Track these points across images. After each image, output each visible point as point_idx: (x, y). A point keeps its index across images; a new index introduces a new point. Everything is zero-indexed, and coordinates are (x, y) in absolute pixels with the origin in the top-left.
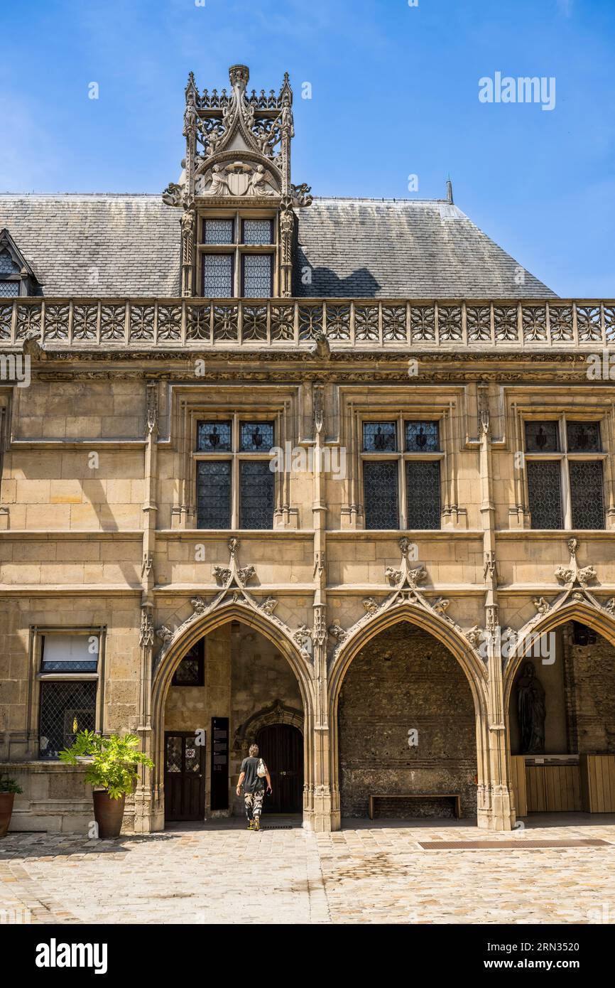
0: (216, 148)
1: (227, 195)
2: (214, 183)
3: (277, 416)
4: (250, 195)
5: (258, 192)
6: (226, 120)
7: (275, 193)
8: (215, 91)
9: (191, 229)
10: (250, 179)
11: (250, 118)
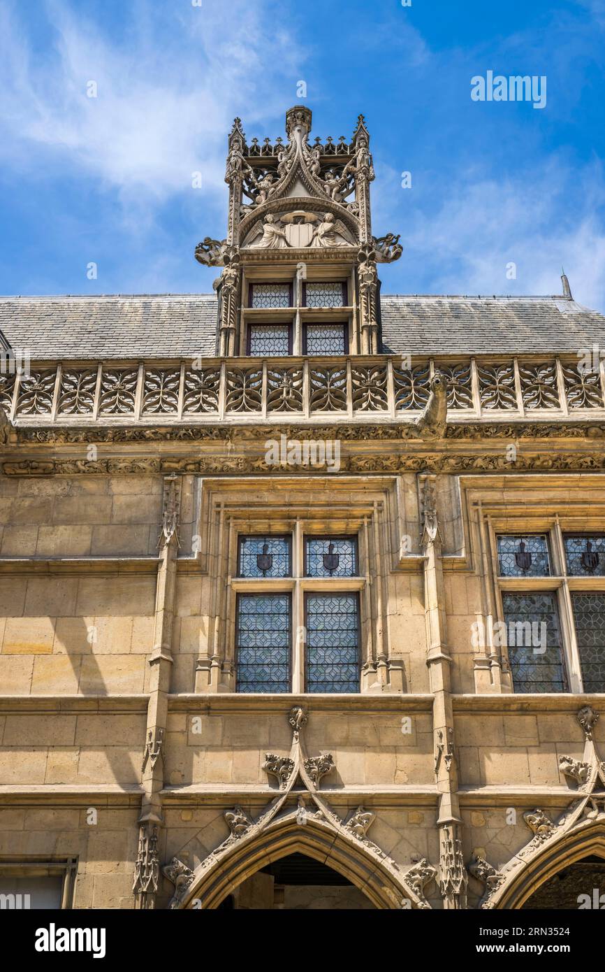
0: (269, 196)
1: (283, 245)
2: (265, 235)
3: (362, 525)
4: (316, 245)
5: (327, 243)
6: (283, 167)
7: (349, 244)
8: (267, 140)
9: (235, 285)
10: (314, 230)
11: (314, 163)
